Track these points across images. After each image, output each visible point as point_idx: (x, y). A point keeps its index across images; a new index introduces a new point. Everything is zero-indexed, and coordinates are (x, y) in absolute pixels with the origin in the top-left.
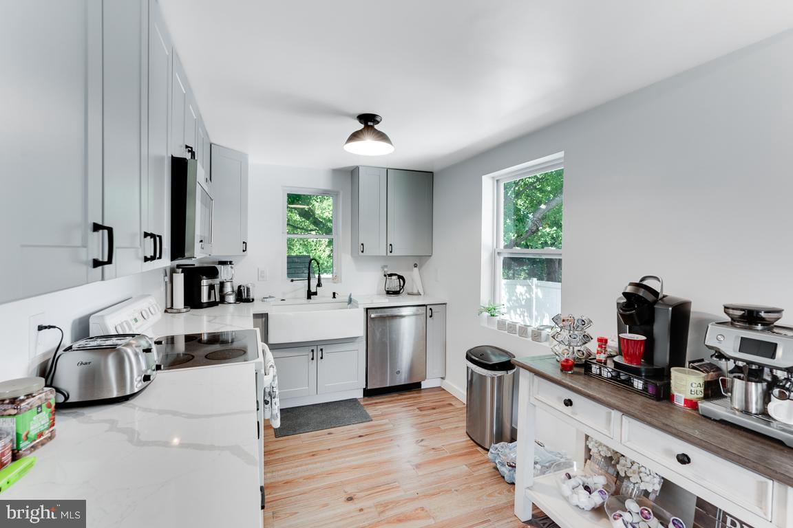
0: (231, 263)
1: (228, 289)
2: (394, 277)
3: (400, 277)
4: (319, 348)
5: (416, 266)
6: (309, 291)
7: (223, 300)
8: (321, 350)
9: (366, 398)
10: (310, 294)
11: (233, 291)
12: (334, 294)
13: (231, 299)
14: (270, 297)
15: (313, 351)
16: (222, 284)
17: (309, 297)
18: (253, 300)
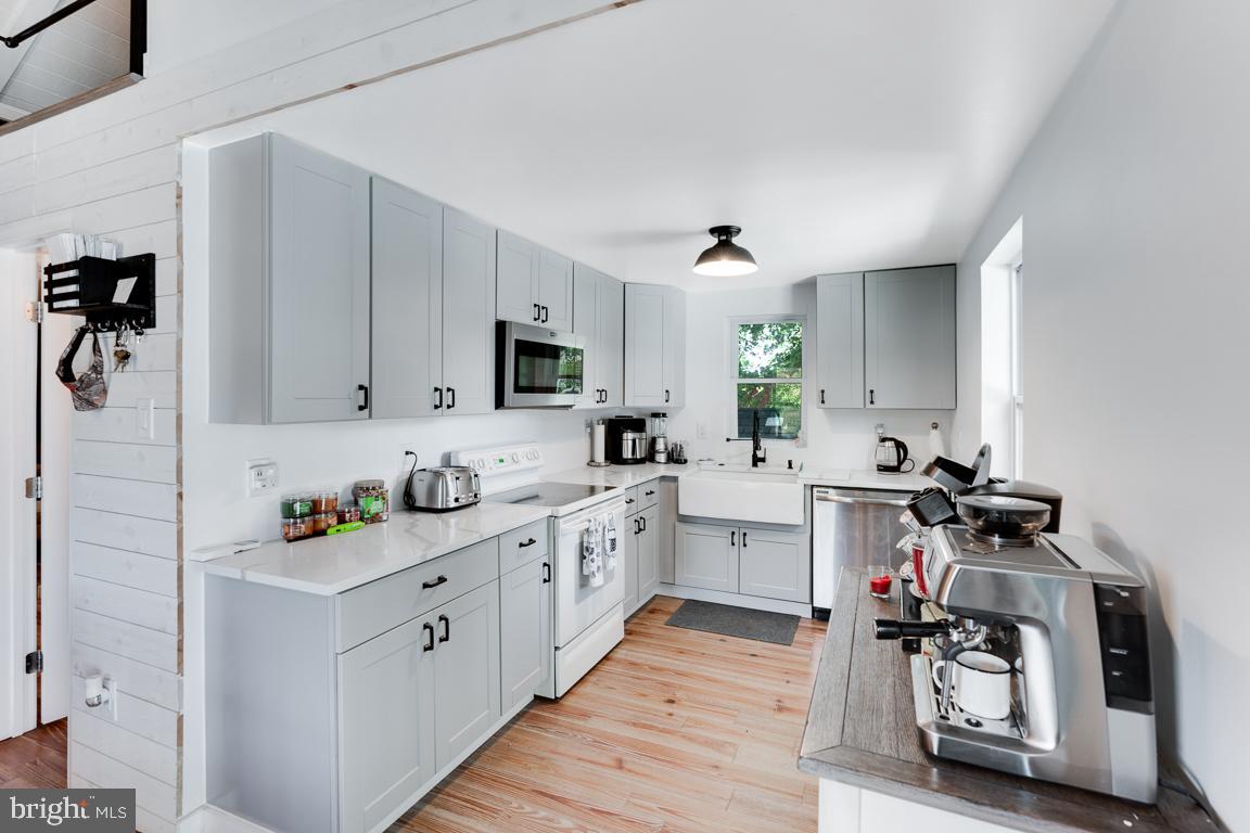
0: (664, 415)
1: (660, 446)
2: (888, 444)
3: (900, 445)
4: (742, 531)
5: (935, 426)
6: (755, 456)
7: (650, 457)
8: (745, 534)
9: (815, 620)
10: (756, 461)
11: (666, 449)
12: (790, 463)
13: (661, 458)
14: (709, 460)
15: (733, 533)
16: (654, 440)
17: (755, 465)
18: (686, 461)
